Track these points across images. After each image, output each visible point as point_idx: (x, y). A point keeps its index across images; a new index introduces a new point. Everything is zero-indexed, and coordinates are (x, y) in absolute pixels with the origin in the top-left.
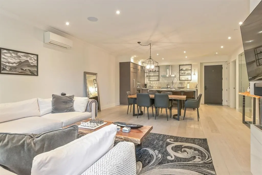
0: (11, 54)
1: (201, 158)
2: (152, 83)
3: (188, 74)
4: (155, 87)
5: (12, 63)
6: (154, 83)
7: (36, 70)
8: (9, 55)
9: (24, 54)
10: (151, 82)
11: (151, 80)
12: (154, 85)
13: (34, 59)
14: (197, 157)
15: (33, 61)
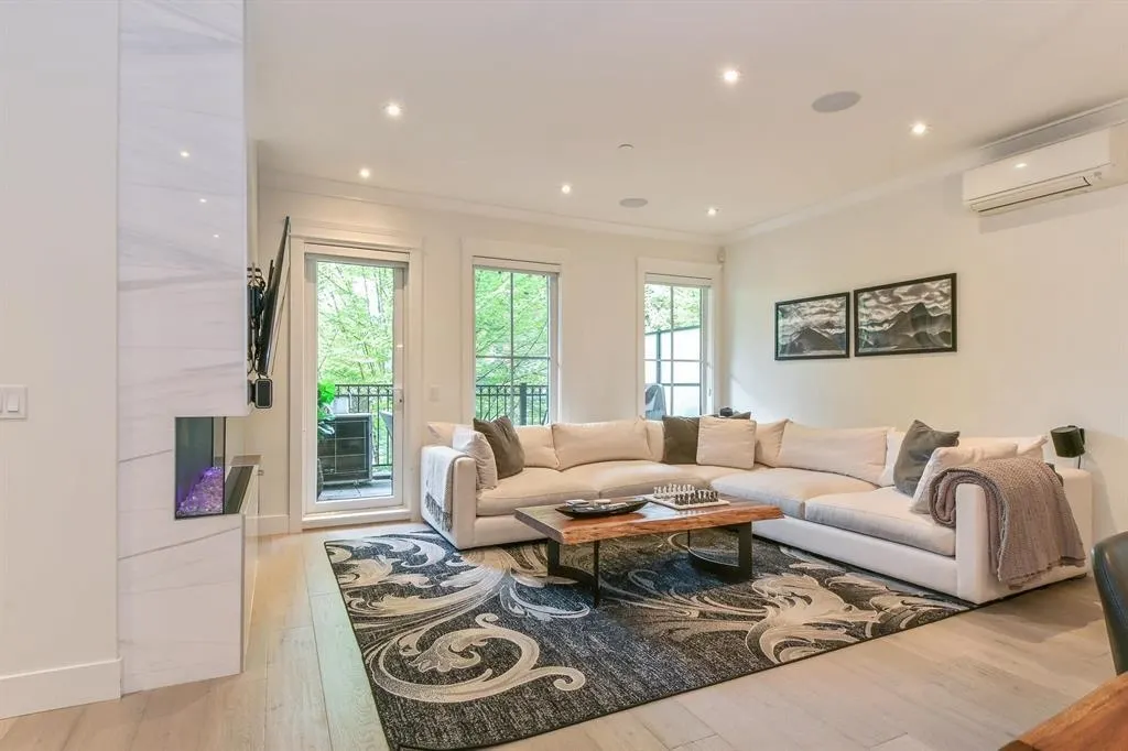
0: (876, 297)
1: (401, 652)
5: (880, 325)
7: (950, 330)
8: (873, 303)
9: (910, 287)
13: (942, 293)
14: (414, 652)
15: (936, 301)
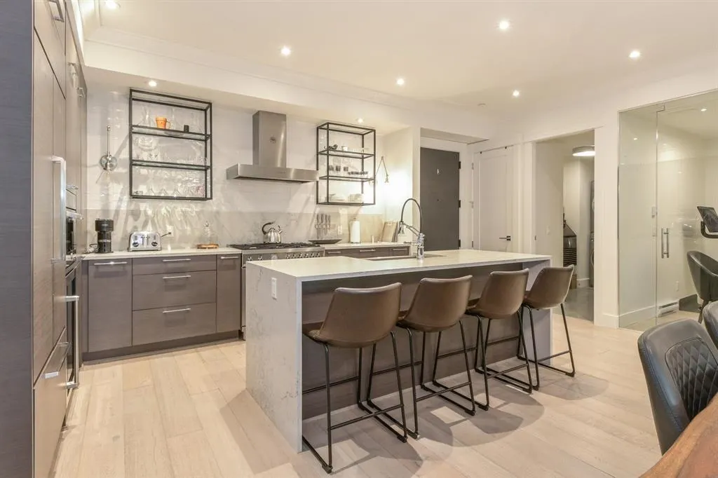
2: (150, 212)
3: (360, 177)
4: (172, 241)
6: (170, 214)
10: (144, 206)
11: (142, 189)
12: (169, 228)
